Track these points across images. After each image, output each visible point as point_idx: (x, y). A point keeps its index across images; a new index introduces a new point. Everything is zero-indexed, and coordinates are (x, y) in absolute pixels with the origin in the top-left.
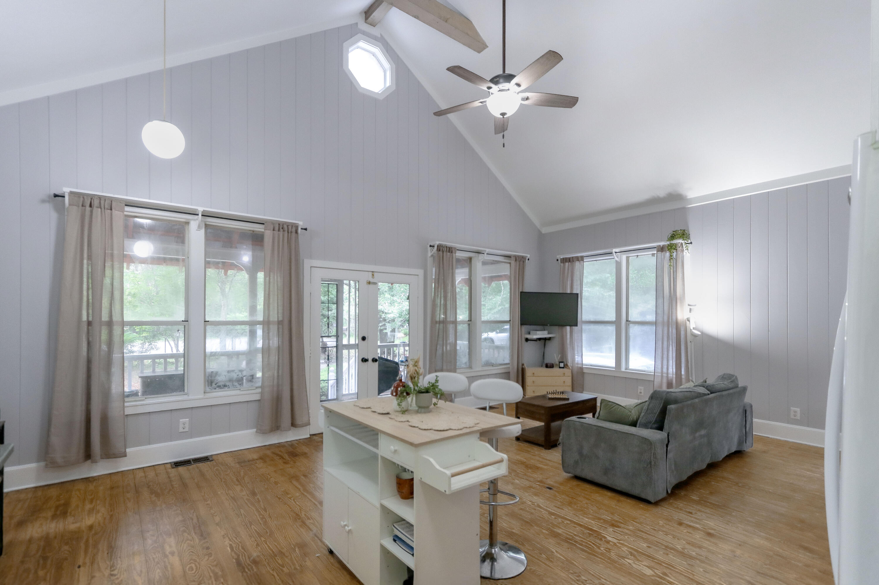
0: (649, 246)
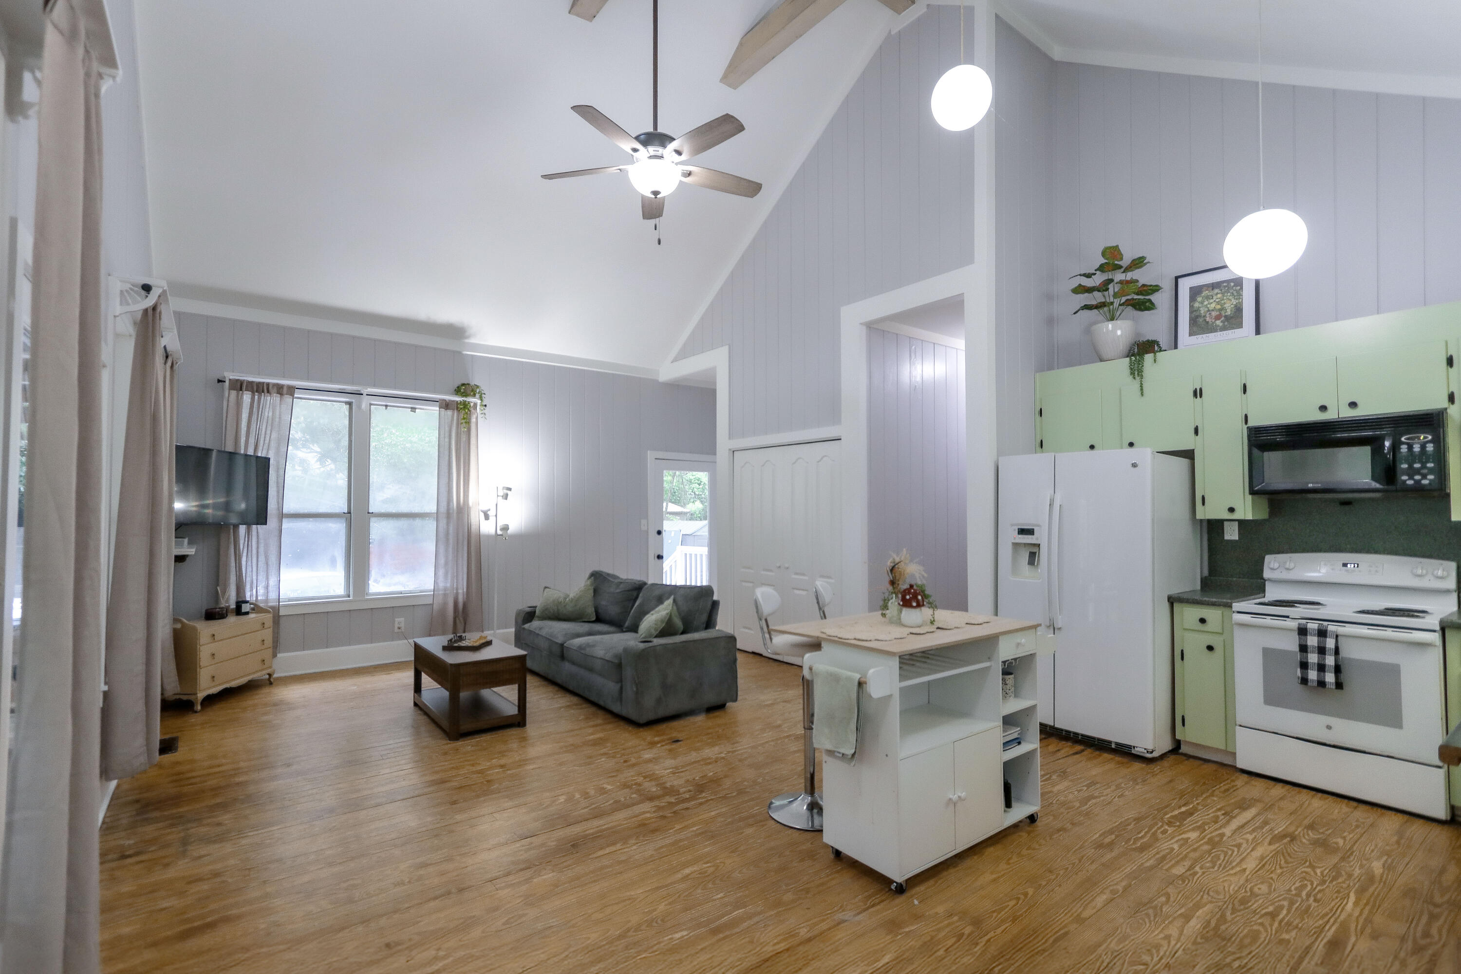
0: (415, 396)
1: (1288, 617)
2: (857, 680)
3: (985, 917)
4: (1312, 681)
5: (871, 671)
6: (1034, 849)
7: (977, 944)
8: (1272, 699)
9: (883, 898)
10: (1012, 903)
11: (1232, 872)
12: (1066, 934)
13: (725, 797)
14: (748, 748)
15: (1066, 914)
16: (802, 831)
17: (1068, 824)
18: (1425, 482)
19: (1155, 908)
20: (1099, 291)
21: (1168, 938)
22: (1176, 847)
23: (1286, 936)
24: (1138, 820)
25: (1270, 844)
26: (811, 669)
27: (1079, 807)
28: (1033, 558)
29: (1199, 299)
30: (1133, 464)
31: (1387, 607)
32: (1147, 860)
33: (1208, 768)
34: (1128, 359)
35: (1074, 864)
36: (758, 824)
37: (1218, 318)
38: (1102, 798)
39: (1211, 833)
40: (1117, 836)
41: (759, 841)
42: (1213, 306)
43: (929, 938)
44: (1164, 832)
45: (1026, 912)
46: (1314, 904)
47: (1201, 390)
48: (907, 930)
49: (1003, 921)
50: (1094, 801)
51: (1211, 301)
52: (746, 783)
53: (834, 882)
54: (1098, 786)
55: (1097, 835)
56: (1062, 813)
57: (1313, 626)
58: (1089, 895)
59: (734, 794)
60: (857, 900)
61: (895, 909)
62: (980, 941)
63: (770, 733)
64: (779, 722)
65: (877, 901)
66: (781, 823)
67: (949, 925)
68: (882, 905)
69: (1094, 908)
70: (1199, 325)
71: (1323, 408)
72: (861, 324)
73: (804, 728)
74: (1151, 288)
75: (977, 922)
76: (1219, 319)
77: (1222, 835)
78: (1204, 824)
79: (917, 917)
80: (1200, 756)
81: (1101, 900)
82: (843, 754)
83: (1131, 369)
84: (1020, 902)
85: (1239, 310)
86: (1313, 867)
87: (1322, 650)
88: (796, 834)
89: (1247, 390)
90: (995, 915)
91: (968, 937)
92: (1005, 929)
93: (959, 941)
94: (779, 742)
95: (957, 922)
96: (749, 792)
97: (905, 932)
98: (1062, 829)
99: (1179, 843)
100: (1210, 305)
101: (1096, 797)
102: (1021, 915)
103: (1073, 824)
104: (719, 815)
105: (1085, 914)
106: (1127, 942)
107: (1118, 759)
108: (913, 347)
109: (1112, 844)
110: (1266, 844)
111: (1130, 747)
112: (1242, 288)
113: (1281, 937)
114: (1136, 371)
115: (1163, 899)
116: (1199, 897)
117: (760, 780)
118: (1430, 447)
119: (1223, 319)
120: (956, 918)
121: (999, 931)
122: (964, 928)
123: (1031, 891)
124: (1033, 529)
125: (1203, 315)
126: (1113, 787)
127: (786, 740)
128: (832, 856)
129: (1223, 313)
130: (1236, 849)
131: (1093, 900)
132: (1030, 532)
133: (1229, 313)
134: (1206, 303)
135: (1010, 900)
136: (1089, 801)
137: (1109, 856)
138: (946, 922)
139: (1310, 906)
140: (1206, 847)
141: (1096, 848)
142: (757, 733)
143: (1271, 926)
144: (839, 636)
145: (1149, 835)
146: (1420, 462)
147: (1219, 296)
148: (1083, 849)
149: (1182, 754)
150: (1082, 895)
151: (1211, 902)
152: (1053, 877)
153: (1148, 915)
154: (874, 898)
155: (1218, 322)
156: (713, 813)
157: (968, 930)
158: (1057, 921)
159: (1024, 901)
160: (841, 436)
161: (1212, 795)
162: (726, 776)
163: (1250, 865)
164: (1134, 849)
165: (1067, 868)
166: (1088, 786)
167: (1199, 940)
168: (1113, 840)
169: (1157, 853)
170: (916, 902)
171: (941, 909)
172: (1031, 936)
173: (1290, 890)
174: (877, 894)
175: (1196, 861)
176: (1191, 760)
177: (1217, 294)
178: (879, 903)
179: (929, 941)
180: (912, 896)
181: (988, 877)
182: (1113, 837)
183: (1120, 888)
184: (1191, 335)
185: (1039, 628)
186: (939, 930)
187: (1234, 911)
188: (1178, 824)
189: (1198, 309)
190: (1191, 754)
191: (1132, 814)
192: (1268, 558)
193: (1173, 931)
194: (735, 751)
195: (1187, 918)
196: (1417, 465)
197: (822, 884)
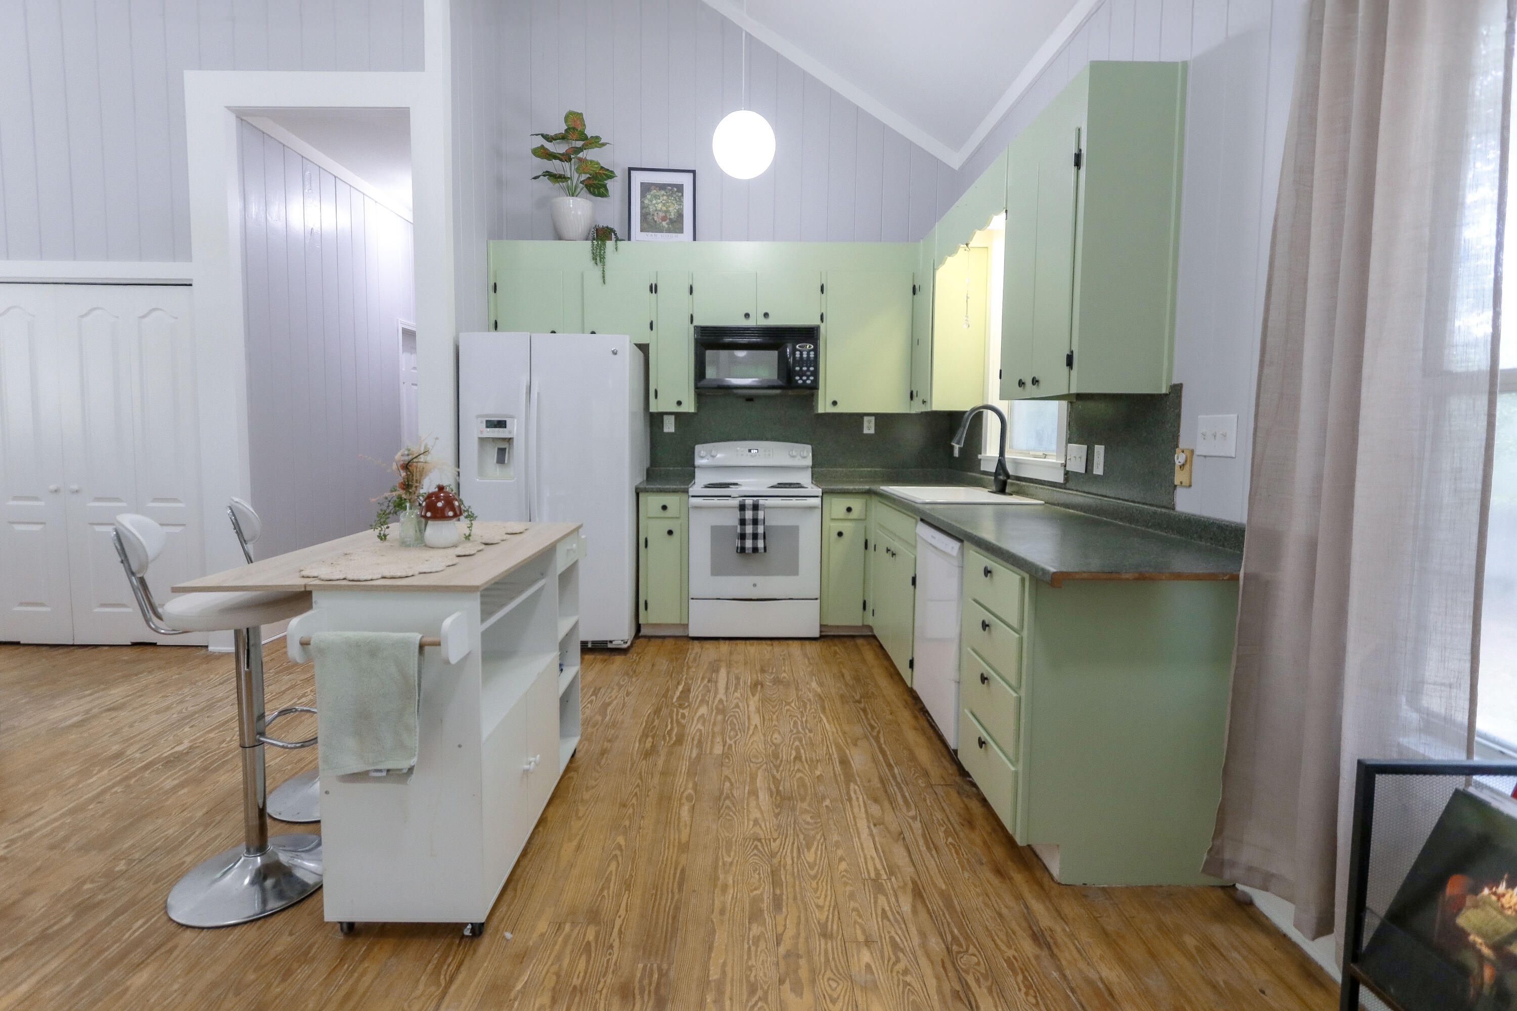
1: (730, 496)
2: (418, 642)
3: (597, 904)
4: (749, 548)
5: (447, 622)
6: (593, 788)
7: (611, 947)
8: (717, 570)
9: (459, 957)
10: (613, 866)
11: (751, 732)
12: (683, 871)
13: (44, 937)
14: (63, 815)
15: (668, 848)
16: (259, 923)
17: (605, 743)
18: (809, 382)
19: (727, 797)
20: (561, 160)
21: (756, 822)
22: (700, 726)
23: (818, 773)
24: (657, 711)
25: (753, 695)
26: (305, 644)
27: (603, 720)
28: (502, 456)
29: (649, 197)
30: (613, 352)
31: (780, 482)
32: (689, 751)
33: (669, 643)
34: (589, 243)
35: (638, 786)
36: (158, 954)
37: (664, 219)
38: (615, 702)
39: (713, 702)
40: (653, 737)
41: (176, 986)
42: (660, 206)
43: (554, 978)
44: (683, 716)
45: (632, 869)
46: (812, 735)
47: (656, 286)
48: (519, 986)
49: (619, 896)
50: (610, 708)
51: (659, 201)
52: (87, 886)
53: (367, 979)
54: (603, 691)
55: (637, 744)
56: (592, 733)
57: (749, 502)
58: (673, 815)
59: (68, 920)
60: (421, 987)
61: (485, 965)
62: (611, 940)
63: (105, 772)
64: (116, 748)
65: (453, 967)
66: (209, 928)
67: (565, 942)
68: (464, 969)
69: (686, 825)
70: (649, 224)
71: (747, 316)
72: (228, 108)
73: (243, 747)
74: (606, 173)
75: (594, 916)
76: (665, 221)
77: (721, 701)
78: (704, 696)
79: (522, 957)
80: (656, 634)
81: (685, 811)
82: (388, 771)
83: (593, 253)
84: (620, 859)
85: (680, 215)
86: (789, 704)
87: (755, 522)
88: (252, 933)
89: (694, 291)
90: (605, 893)
91: (596, 943)
92: (627, 905)
93: (589, 956)
94: (132, 781)
95: (572, 930)
96: (102, 901)
97: (519, 992)
98: (603, 752)
99: (701, 722)
100: (658, 204)
101: (609, 704)
102: (631, 876)
103: (609, 741)
104: (46, 982)
105: (684, 839)
106: (734, 847)
107: (600, 657)
108: (307, 173)
109: (653, 746)
110: (751, 697)
111: (605, 642)
112: (682, 195)
113: (816, 775)
114: (598, 257)
115: (727, 784)
116: (748, 769)
117: (121, 866)
118: (812, 354)
119: (668, 221)
120: (568, 927)
121: (622, 912)
122: (585, 935)
123: (621, 840)
124: (505, 421)
125: (652, 213)
126: (616, 688)
127: (147, 774)
128: (340, 937)
129: (668, 215)
130: (737, 710)
131: (679, 818)
132: (501, 424)
133: (672, 216)
134: (654, 202)
135: (609, 865)
136: (606, 710)
137: (660, 762)
138: (560, 939)
139: (810, 738)
140: (720, 717)
141: (645, 758)
142: (72, 781)
143: (804, 767)
144: (350, 577)
145: (675, 725)
146: (806, 366)
147: (665, 198)
148: (635, 765)
149: (645, 637)
150: (667, 816)
151: (759, 768)
152: (631, 811)
153: (728, 807)
154: (445, 967)
155: (664, 223)
156: (24, 988)
157: (590, 936)
158: (667, 859)
159: (622, 855)
160: (192, 280)
161: (689, 668)
162: (28, 893)
163: (756, 720)
164: (674, 744)
165: (636, 794)
166: (595, 693)
167: (777, 811)
168: (653, 743)
169: (693, 739)
170: (508, 935)
171: (542, 926)
172: (656, 895)
173: (791, 731)
174: (447, 957)
175: (723, 733)
176: (653, 640)
177: (663, 195)
178: (458, 968)
179: (557, 982)
180: (497, 930)
181: (568, 848)
182: (650, 739)
183: (690, 791)
184: (642, 231)
185: (580, 530)
186: (559, 958)
187: (777, 768)
188: (687, 704)
189: (647, 207)
190: (650, 634)
191: (648, 710)
192: (698, 448)
193: (756, 814)
194: (31, 834)
195: (754, 793)
196: (805, 369)
197: (347, 997)
